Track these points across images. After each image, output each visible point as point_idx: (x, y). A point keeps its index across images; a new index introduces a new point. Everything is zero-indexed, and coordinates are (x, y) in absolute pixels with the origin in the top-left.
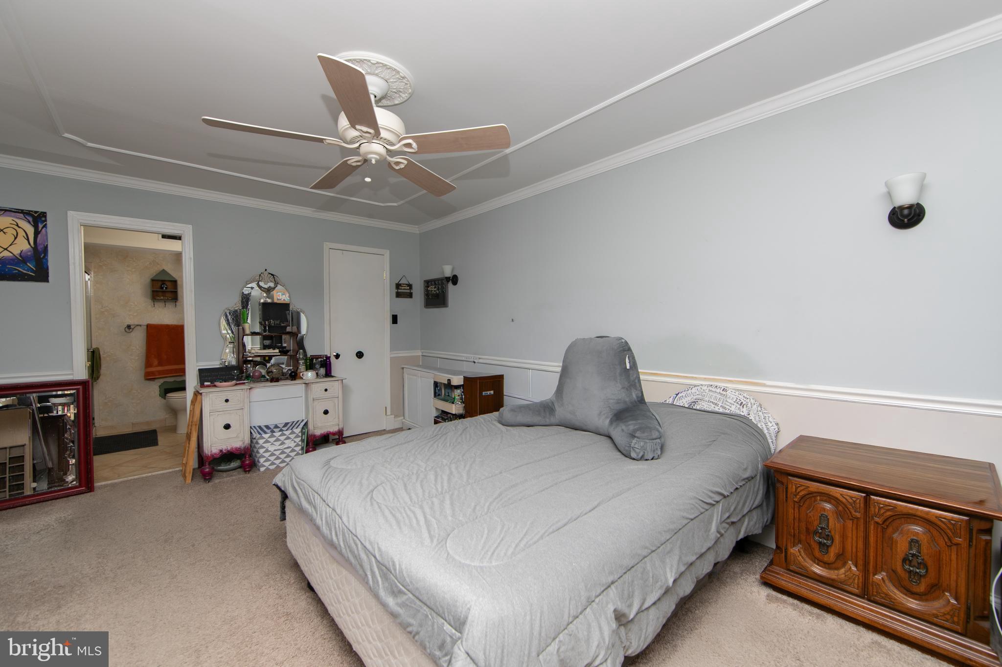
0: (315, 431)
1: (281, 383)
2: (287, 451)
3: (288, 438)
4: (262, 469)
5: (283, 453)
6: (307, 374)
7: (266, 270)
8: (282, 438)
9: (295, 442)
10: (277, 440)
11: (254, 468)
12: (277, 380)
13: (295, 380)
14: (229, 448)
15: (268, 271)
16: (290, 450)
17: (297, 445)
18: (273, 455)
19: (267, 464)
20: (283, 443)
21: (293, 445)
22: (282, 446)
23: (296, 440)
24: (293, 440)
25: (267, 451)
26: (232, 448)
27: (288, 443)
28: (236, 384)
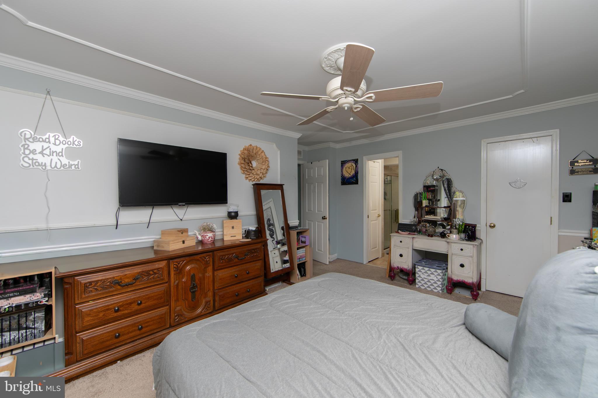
0: (453, 276)
1: (434, 238)
2: (432, 282)
3: (432, 274)
4: (417, 286)
5: (429, 281)
6: (453, 236)
7: (438, 167)
8: (429, 272)
9: (437, 278)
10: (426, 272)
11: (414, 284)
12: (432, 236)
13: (444, 238)
14: (402, 267)
15: (439, 168)
16: (434, 281)
17: (438, 281)
18: (422, 280)
19: (420, 284)
20: (429, 276)
21: (436, 279)
22: (428, 277)
23: (438, 277)
24: (435, 276)
25: (419, 276)
26: (403, 268)
27: (432, 277)
28: (409, 234)
